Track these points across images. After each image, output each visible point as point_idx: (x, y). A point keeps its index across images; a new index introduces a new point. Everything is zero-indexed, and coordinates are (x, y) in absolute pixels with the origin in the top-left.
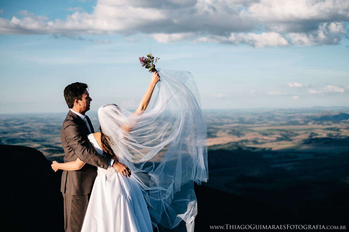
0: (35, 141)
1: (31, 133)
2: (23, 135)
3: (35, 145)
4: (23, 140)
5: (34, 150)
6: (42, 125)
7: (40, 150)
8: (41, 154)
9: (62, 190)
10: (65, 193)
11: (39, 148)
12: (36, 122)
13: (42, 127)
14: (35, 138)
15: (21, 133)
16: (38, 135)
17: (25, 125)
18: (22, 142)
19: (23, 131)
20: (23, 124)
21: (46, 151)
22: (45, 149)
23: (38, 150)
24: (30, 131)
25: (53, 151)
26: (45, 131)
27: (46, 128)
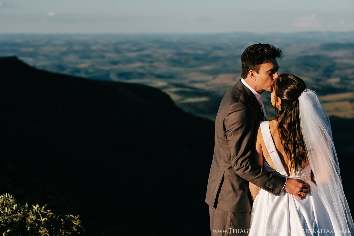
0: (160, 77)
1: (154, 64)
2: (142, 67)
3: (159, 84)
4: (142, 75)
5: (157, 91)
6: (170, 53)
7: (167, 91)
8: (168, 97)
9: (209, 200)
10: (215, 206)
11: (165, 87)
12: (162, 47)
13: (169, 56)
14: (159, 72)
15: (138, 64)
16: (163, 68)
17: (145, 52)
18: (140, 78)
19: (142, 61)
20: (141, 50)
21: (176, 93)
22: (174, 89)
23: (164, 91)
24: (151, 62)
25: (186, 94)
26: (174, 62)
27: (176, 57)
